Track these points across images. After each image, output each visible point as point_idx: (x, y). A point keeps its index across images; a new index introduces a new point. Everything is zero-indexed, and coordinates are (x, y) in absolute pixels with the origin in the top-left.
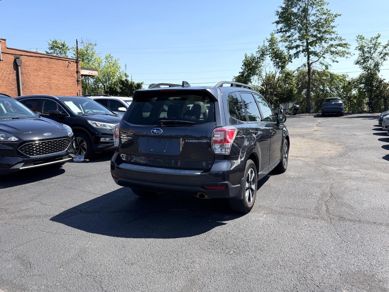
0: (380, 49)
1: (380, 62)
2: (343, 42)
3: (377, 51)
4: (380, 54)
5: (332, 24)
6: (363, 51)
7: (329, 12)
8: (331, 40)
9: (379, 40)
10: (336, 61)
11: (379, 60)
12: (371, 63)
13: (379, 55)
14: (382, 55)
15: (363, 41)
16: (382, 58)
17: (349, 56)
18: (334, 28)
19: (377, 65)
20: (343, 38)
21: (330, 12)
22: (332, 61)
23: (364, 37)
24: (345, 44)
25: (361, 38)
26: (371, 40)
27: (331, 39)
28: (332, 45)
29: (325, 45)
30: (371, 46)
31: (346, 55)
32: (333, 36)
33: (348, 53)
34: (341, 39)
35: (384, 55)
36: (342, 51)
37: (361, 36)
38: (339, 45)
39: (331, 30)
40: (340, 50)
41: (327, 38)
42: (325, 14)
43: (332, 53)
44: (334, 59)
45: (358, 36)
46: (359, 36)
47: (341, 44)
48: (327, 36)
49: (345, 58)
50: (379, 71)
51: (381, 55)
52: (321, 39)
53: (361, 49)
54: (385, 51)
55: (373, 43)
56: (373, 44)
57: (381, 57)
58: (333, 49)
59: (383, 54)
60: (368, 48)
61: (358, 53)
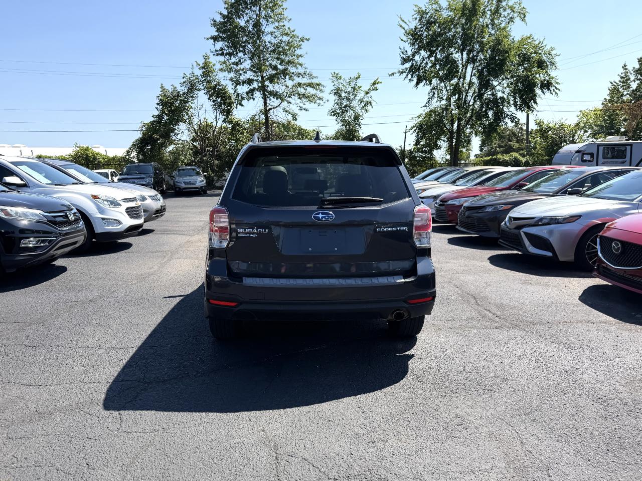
0: (360, 95)
1: (361, 114)
2: (315, 81)
3: (358, 98)
4: (361, 103)
5: (298, 52)
6: (340, 96)
7: (292, 33)
8: (299, 77)
9: (359, 83)
10: (304, 109)
11: (360, 111)
12: (349, 115)
13: (359, 103)
14: (363, 104)
15: (340, 81)
16: (363, 107)
17: (322, 102)
18: (300, 58)
19: (357, 118)
20: (314, 75)
21: (295, 33)
22: (299, 108)
23: (341, 76)
24: (318, 85)
25: (337, 77)
26: (350, 82)
27: (299, 75)
28: (300, 85)
29: (290, 83)
30: (350, 89)
31: (318, 101)
32: (301, 70)
33: (320, 99)
34: (311, 76)
35: (365, 105)
36: (311, 93)
37: (337, 74)
38: (310, 85)
39: (296, 61)
40: (309, 93)
41: (293, 73)
42: (287, 34)
43: (301, 96)
44: (301, 105)
45: (333, 74)
46: (335, 73)
47: (312, 84)
48: (292, 69)
49: (316, 105)
50: (360, 126)
51: (362, 103)
52: (285, 72)
53: (337, 92)
54: (366, 99)
55: (352, 86)
56: (352, 88)
57: (361, 106)
58: (301, 90)
59: (364, 103)
60: (346, 92)
61: (333, 98)
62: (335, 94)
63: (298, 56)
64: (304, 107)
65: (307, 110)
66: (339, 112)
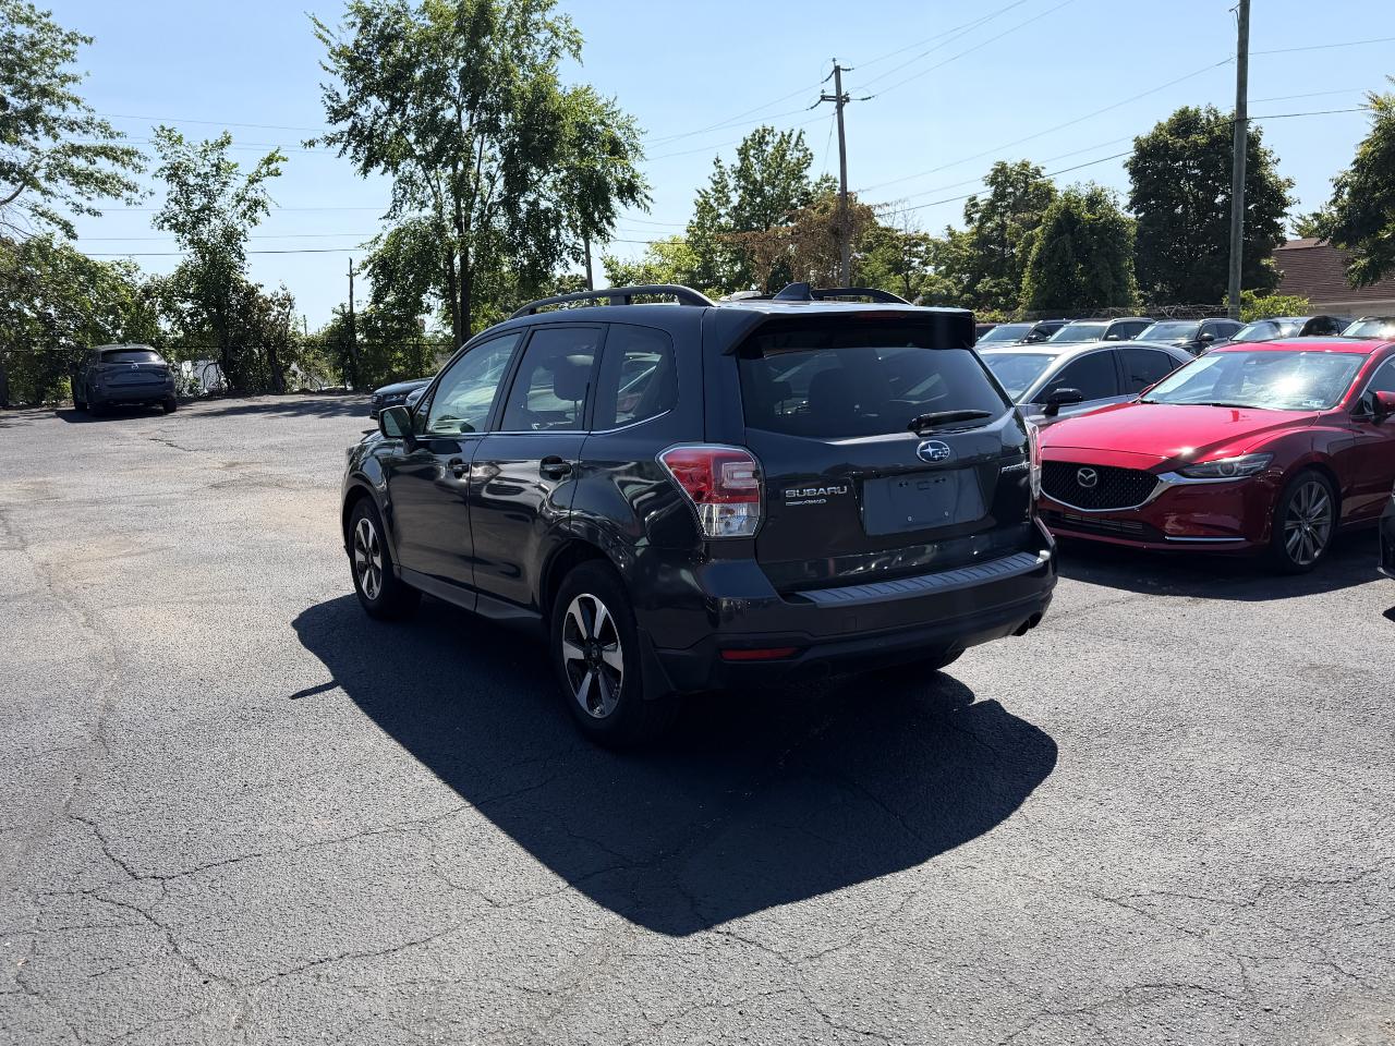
0: (238, 184)
1: (240, 228)
2: (120, 144)
3: (230, 191)
4: (239, 202)
5: (64, 68)
6: (183, 184)
7: (44, 20)
8: (72, 130)
9: (230, 154)
10: (89, 210)
11: (236, 221)
12: (211, 230)
13: (234, 203)
14: (244, 206)
15: (178, 148)
16: (244, 214)
17: (136, 197)
18: (69, 85)
19: (231, 236)
20: (114, 128)
21: (52, 20)
22: (71, 206)
23: (180, 136)
24: (126, 152)
25: (173, 139)
26: (205, 150)
27: (72, 126)
28: (76, 150)
29: (45, 144)
30: (207, 169)
31: (126, 193)
32: (73, 113)
33: (128, 187)
34: (104, 128)
35: (250, 208)
36: (104, 172)
37: (170, 131)
38: (104, 152)
39: (60, 91)
40: (100, 172)
41: (55, 120)
42: (29, 21)
43: (80, 179)
44: (79, 200)
45: (158, 129)
46: (163, 128)
47: (112, 149)
48: (51, 111)
49: (121, 202)
50: (241, 257)
51: (242, 203)
52: (31, 116)
53: (174, 173)
54: (251, 194)
55: (212, 162)
56: (213, 166)
57: (240, 209)
58: (79, 163)
59: (248, 203)
60: (199, 175)
61: (164, 188)
62: (169, 178)
63: (65, 79)
64: (86, 205)
65: (97, 214)
66: (185, 223)
